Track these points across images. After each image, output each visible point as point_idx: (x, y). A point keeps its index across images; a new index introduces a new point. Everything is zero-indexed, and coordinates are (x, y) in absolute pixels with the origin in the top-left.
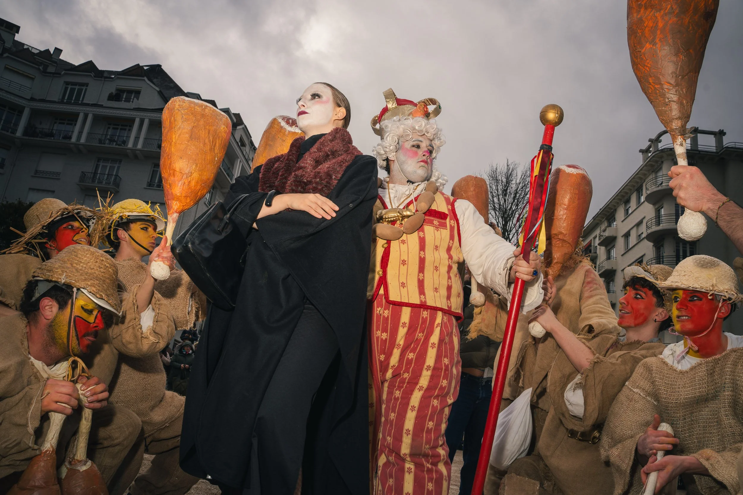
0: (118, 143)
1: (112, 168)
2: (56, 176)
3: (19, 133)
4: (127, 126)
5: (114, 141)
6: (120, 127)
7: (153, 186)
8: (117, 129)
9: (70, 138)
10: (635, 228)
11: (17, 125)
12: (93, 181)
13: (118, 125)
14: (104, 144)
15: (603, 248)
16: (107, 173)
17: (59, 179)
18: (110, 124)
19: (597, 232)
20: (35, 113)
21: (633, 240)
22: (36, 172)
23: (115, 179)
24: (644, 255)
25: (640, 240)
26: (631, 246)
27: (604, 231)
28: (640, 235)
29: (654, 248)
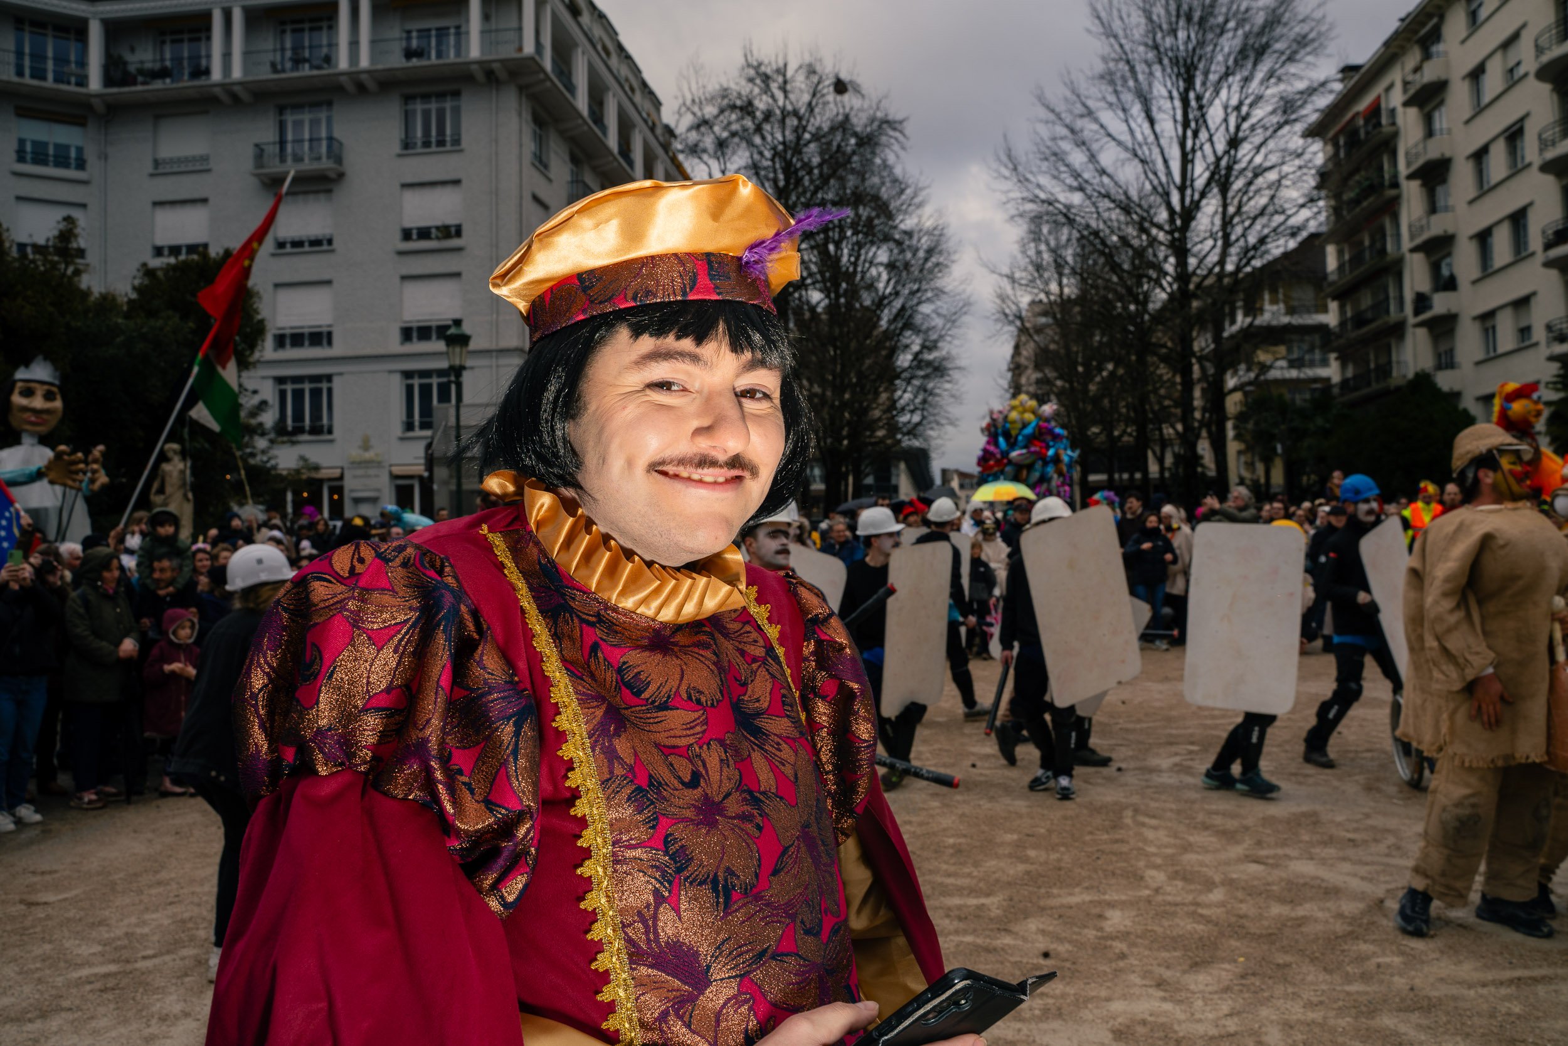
0: (316, 62)
1: (315, 123)
2: (199, 166)
3: (95, 83)
4: (320, 19)
5: (305, 60)
6: (307, 26)
7: (414, 146)
8: (302, 30)
9: (207, 72)
10: (1498, 57)
11: (83, 63)
12: (283, 159)
13: (301, 21)
14: (283, 71)
15: (1413, 112)
16: (307, 136)
17: (208, 171)
18: (283, 23)
19: (1396, 75)
20: (115, 30)
21: (1493, 82)
22: (157, 163)
23: (329, 147)
24: (1527, 115)
25: (1513, 78)
26: (1487, 98)
27: (1417, 69)
28: (1511, 71)
29: (1555, 97)
